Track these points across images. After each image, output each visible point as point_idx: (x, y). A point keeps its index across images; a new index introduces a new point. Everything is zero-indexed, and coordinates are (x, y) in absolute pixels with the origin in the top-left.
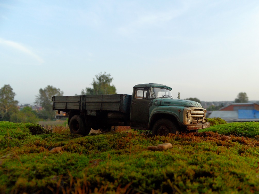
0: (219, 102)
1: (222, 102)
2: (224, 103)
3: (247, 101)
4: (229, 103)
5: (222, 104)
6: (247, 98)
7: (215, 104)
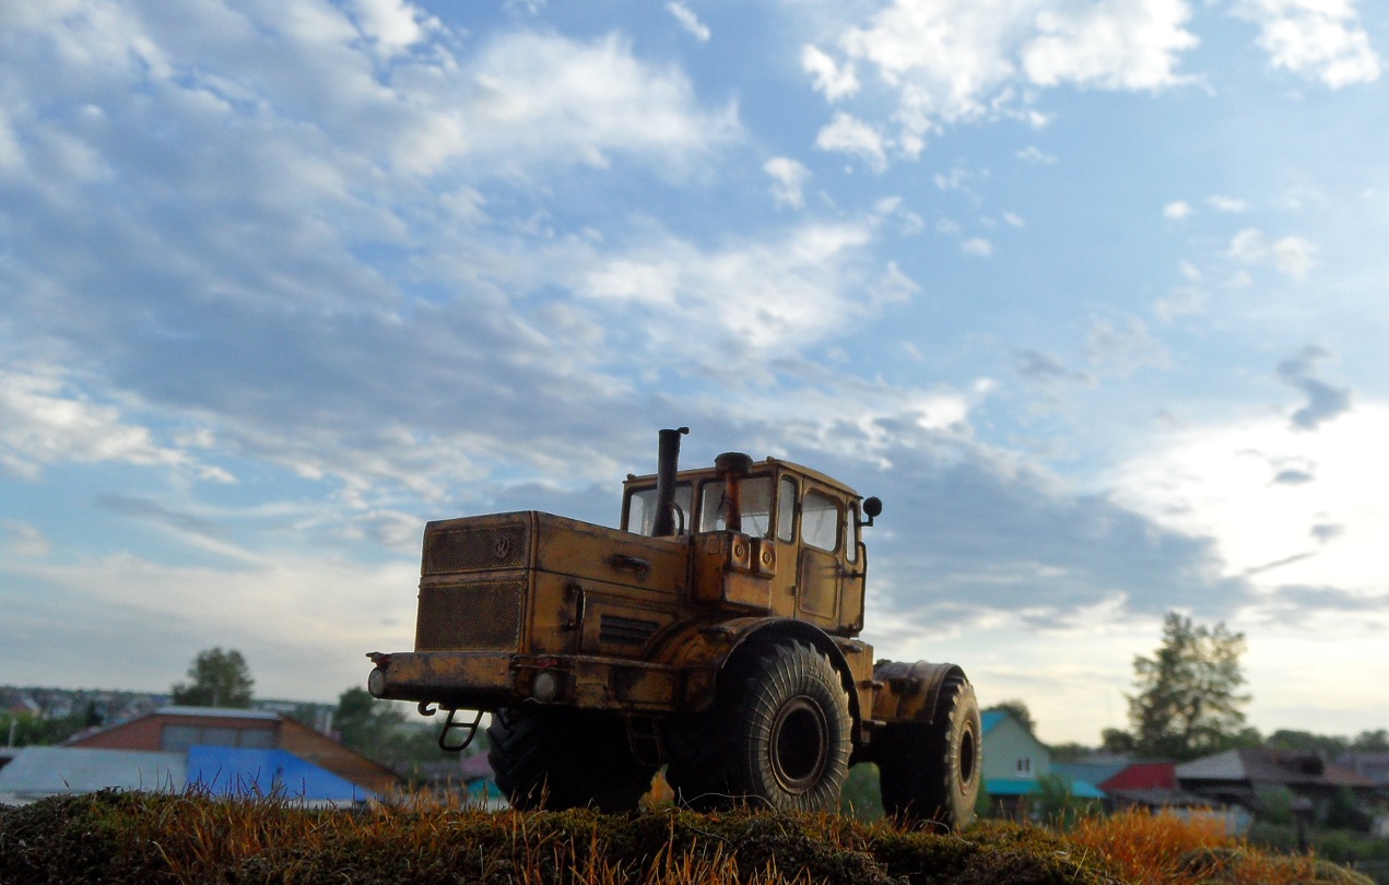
0: (77, 697)
1: (98, 692)
2: (106, 699)
3: (243, 701)
4: (139, 706)
5: (92, 706)
6: (245, 683)
7: (43, 705)
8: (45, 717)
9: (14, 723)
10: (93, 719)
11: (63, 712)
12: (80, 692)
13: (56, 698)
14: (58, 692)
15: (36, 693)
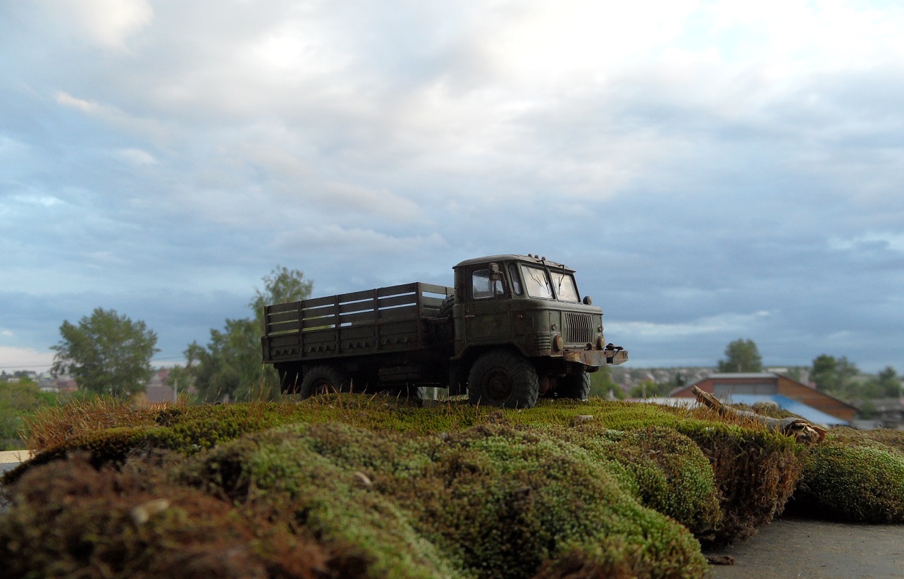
0: (669, 370)
4: (702, 374)
5: (679, 376)
6: (757, 358)
7: (656, 376)
8: (658, 382)
9: (644, 386)
10: (680, 383)
11: (666, 380)
12: (673, 369)
13: (662, 373)
14: (662, 369)
15: (653, 371)
